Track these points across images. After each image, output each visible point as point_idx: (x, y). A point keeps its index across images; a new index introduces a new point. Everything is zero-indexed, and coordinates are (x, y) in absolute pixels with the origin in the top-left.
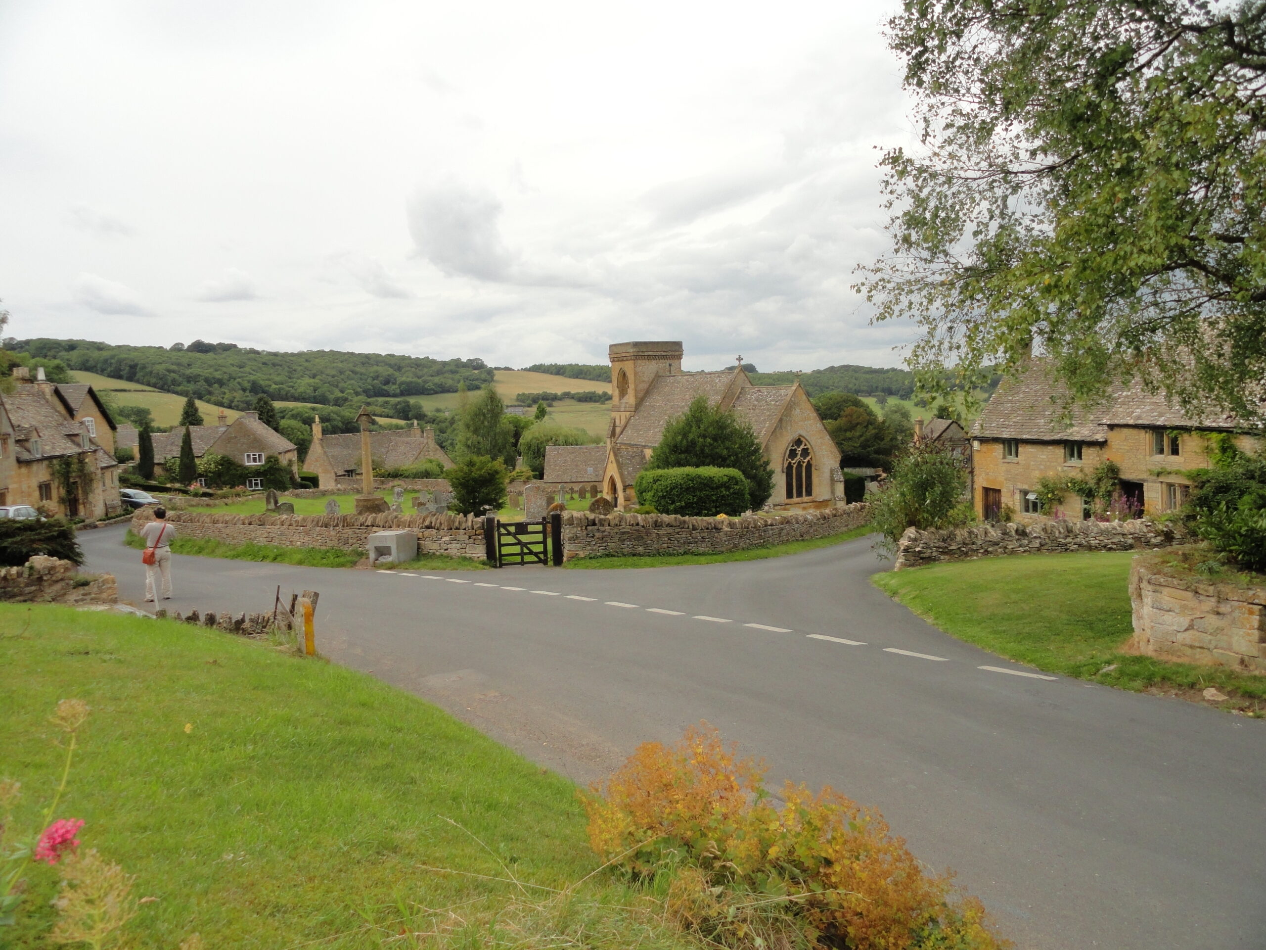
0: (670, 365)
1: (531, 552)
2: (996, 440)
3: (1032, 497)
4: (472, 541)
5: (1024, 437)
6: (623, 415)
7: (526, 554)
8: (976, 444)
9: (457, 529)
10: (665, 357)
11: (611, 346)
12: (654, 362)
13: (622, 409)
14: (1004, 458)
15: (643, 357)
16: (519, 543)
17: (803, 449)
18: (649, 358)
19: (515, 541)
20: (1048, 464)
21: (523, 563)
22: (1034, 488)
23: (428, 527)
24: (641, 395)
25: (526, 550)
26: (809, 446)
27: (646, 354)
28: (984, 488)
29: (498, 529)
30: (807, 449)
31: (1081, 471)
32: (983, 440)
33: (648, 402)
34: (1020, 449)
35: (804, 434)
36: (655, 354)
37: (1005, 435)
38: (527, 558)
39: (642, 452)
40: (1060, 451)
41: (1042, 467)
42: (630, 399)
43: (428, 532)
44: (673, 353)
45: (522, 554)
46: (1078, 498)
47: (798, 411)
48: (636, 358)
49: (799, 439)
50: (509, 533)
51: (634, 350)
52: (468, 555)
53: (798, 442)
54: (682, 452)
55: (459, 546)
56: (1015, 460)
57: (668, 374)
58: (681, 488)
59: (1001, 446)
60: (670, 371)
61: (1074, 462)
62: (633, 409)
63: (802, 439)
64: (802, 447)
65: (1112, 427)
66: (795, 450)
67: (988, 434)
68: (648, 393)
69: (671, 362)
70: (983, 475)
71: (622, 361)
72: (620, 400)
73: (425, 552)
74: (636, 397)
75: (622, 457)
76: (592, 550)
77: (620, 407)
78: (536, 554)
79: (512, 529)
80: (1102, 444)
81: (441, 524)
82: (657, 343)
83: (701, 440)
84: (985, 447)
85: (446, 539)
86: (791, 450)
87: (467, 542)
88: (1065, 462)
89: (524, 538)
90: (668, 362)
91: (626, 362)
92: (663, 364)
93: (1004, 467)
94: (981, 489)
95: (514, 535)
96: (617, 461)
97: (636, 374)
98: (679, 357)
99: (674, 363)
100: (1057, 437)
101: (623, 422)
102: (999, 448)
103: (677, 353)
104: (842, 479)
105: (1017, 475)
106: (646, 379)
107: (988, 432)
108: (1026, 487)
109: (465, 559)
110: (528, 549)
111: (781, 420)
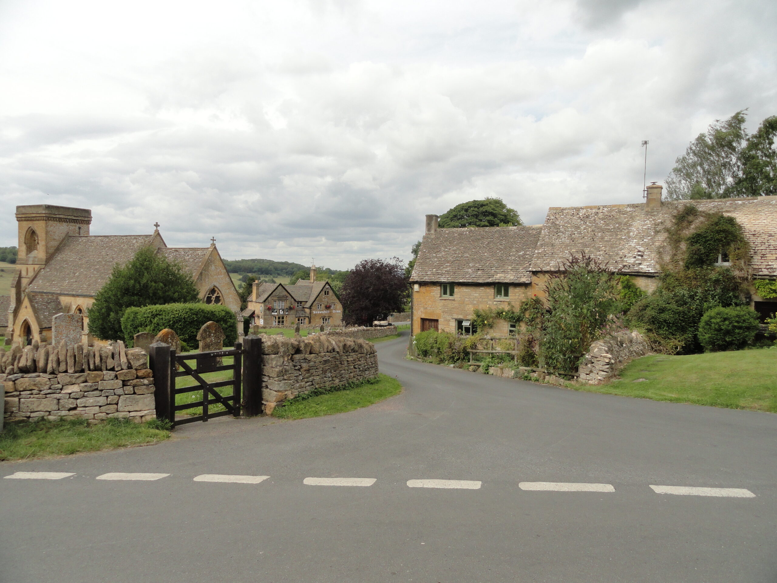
0: (80, 228)
1: (218, 399)
2: (434, 284)
3: (465, 324)
4: (129, 389)
5: (461, 281)
6: (31, 268)
7: (212, 402)
8: (416, 287)
9: (97, 369)
10: (75, 221)
11: (18, 207)
12: (65, 224)
13: (30, 262)
14: (441, 297)
15: (54, 219)
16: (203, 386)
17: (216, 297)
18: (60, 220)
19: (196, 383)
20: (480, 300)
21: (205, 417)
22: (469, 317)
23: (24, 370)
24: (51, 251)
25: (211, 397)
26: (221, 295)
27: (58, 216)
28: (421, 318)
29: (173, 365)
30: (219, 297)
31: (509, 304)
32: (422, 284)
33: (59, 257)
34: (456, 290)
35: (217, 285)
36: (66, 217)
37: (443, 280)
38: (213, 409)
39: (57, 299)
40: (491, 291)
41: (475, 302)
42: (40, 253)
43: (26, 381)
44: (83, 219)
45: (205, 403)
46: (506, 323)
47: (213, 267)
48: (48, 219)
49: (214, 289)
50: (188, 371)
51: (47, 212)
52: (121, 415)
53: (213, 291)
54: (133, 294)
55: (102, 400)
56: (451, 298)
57: (78, 235)
58: (185, 322)
59: (439, 288)
60: (79, 233)
61: (502, 298)
62: (44, 263)
63: (216, 289)
64: (215, 295)
65: (535, 273)
66: (211, 297)
67: (426, 279)
68: (58, 250)
69: (81, 225)
70: (422, 309)
71: (32, 220)
72: (27, 254)
73: (20, 416)
74: (47, 253)
75: (37, 303)
76: (301, 387)
77: (27, 260)
78: (224, 401)
79: (193, 364)
80: (526, 285)
81: (58, 362)
82: (68, 209)
83: (153, 284)
84: (423, 289)
85: (75, 388)
86: (208, 297)
87: (120, 391)
88: (494, 298)
89: (210, 378)
90: (78, 225)
91: (35, 222)
92: (72, 228)
93: (441, 303)
94: (420, 320)
95: (195, 374)
96: (33, 307)
97: (47, 233)
98: (88, 222)
99: (84, 226)
100: (490, 280)
101: (31, 274)
102: (437, 290)
103: (86, 219)
104: (243, 320)
105: (453, 308)
106: (57, 238)
107: (427, 278)
108: (461, 317)
109: (115, 422)
110: (215, 394)
111: (201, 274)
